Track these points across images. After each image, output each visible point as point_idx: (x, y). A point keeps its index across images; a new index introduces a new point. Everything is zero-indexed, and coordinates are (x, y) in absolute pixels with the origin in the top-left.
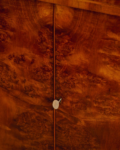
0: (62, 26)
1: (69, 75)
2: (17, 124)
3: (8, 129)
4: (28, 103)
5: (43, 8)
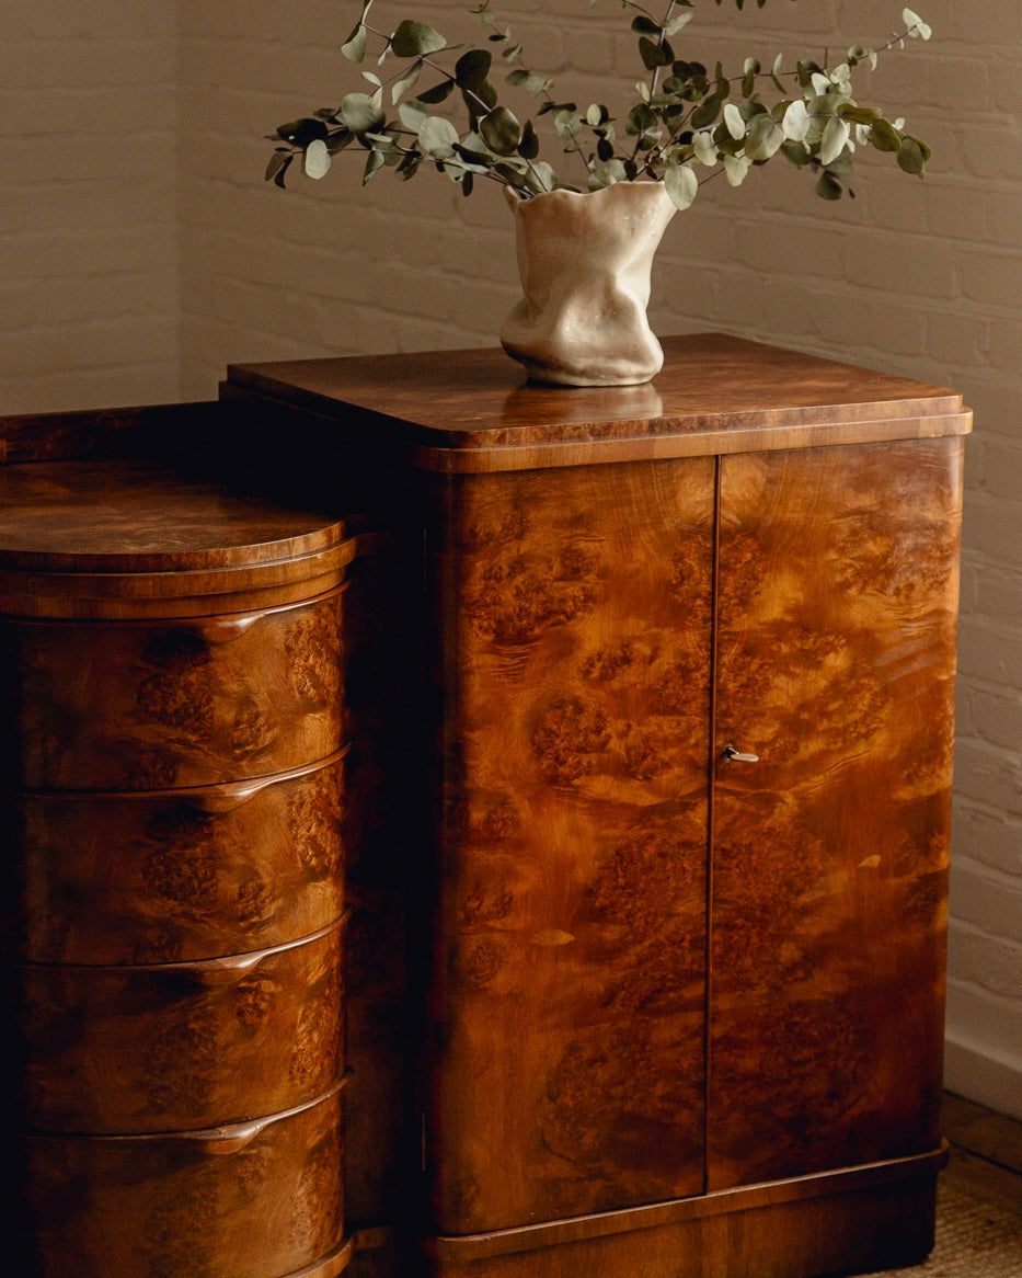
0: (738, 516)
1: (754, 658)
2: (597, 904)
3: (565, 938)
4: (635, 806)
5: (689, 481)
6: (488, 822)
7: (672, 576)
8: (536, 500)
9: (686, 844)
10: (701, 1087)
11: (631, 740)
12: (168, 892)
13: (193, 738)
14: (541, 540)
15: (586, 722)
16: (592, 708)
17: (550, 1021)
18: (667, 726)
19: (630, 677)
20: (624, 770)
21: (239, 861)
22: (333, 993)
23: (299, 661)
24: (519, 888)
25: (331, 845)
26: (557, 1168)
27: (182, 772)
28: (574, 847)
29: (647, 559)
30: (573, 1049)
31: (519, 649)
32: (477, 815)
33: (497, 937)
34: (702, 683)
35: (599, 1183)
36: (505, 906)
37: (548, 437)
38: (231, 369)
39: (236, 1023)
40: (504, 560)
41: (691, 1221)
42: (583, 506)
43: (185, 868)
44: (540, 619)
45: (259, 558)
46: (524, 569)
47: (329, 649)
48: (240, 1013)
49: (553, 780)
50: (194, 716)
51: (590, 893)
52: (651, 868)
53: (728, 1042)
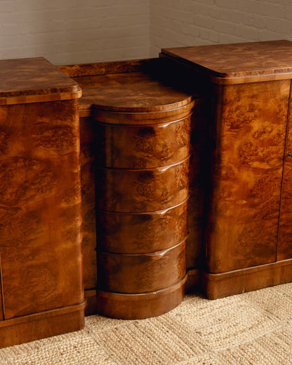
2: (253, 193)
4: (264, 169)
5: (283, 86)
6: (227, 174)
7: (278, 110)
8: (243, 91)
9: (277, 178)
10: (277, 237)
11: (264, 152)
12: (143, 195)
13: (150, 156)
14: (244, 102)
15: (253, 148)
16: (255, 145)
17: (240, 222)
18: (274, 149)
19: (265, 136)
20: (262, 160)
21: (162, 186)
22: (185, 216)
23: (179, 134)
24: (234, 190)
25: (185, 180)
26: (240, 257)
27: (148, 164)
28: (248, 179)
29: (272, 105)
30: (245, 229)
31: (237, 130)
32: (224, 172)
33: (227, 202)
34: (284, 137)
35: (250, 260)
36: (230, 195)
37: (248, 74)
38: (162, 50)
39: (160, 227)
40: (234, 107)
41: (272, 268)
42: (255, 92)
43: (148, 189)
44: (242, 122)
45: (169, 108)
46: (239, 109)
47: (187, 131)
48: (161, 224)
49: (244, 163)
50: (150, 150)
51: (251, 191)
52: (267, 184)
53: (284, 226)
